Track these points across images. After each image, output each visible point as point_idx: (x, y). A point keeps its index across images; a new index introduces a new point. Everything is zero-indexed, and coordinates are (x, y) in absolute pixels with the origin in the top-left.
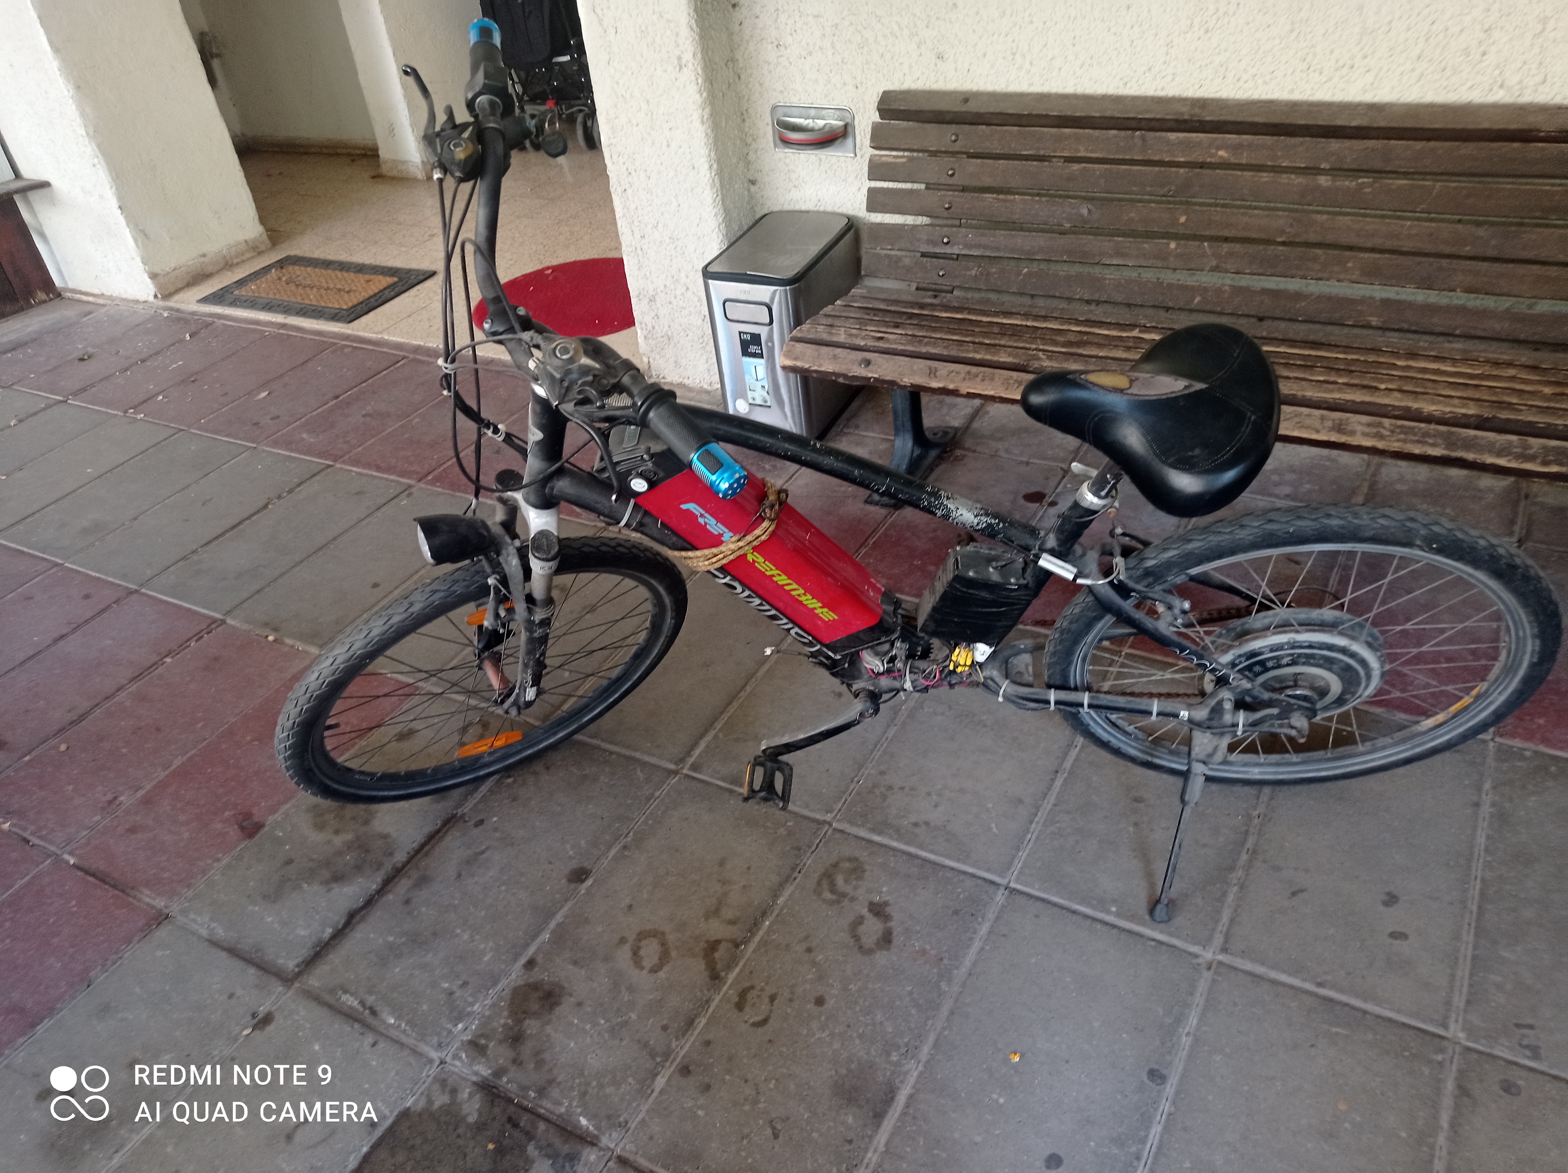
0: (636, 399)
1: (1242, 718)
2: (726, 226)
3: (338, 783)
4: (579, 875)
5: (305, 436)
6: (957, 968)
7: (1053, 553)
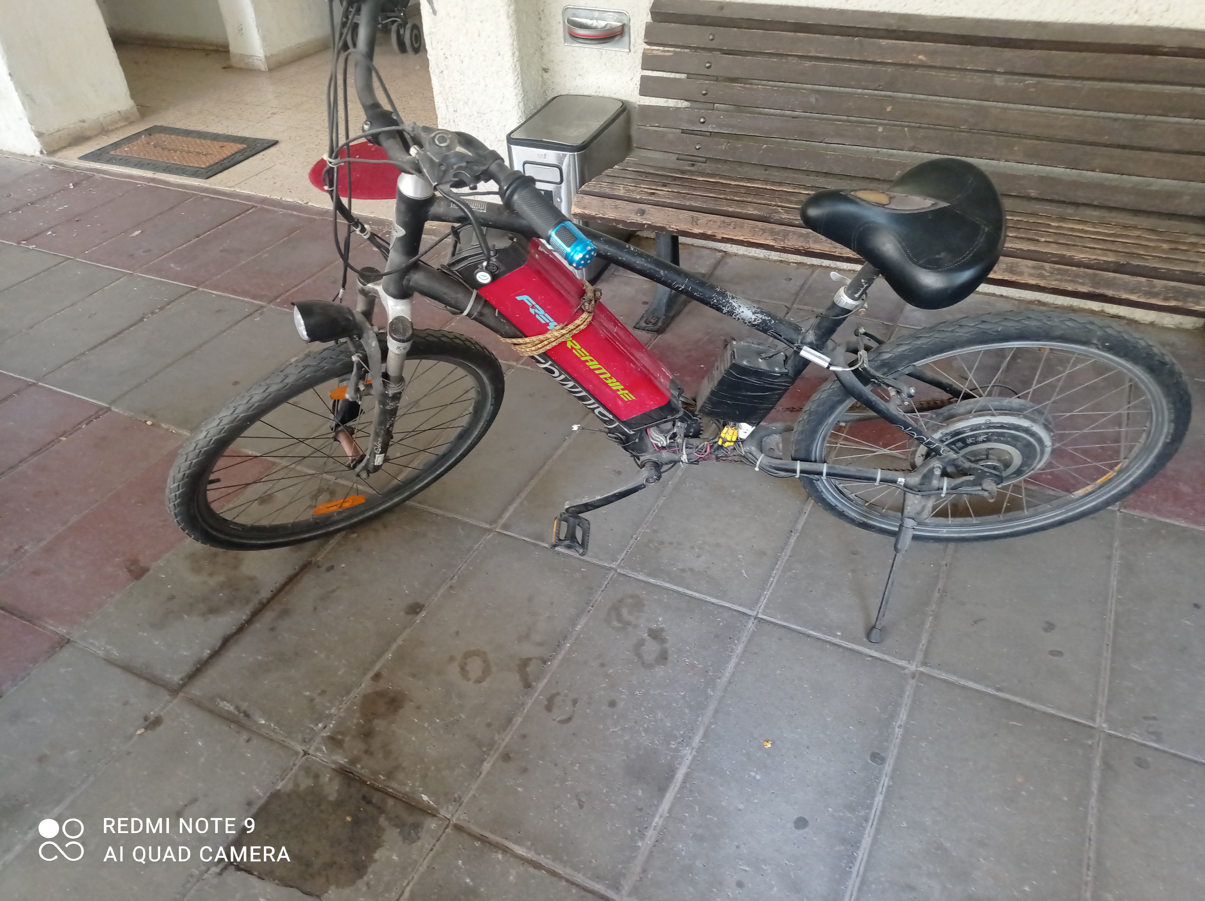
0: (502, 184)
1: (946, 483)
2: (524, 105)
3: (216, 530)
4: (415, 609)
6: (719, 678)
7: (812, 346)
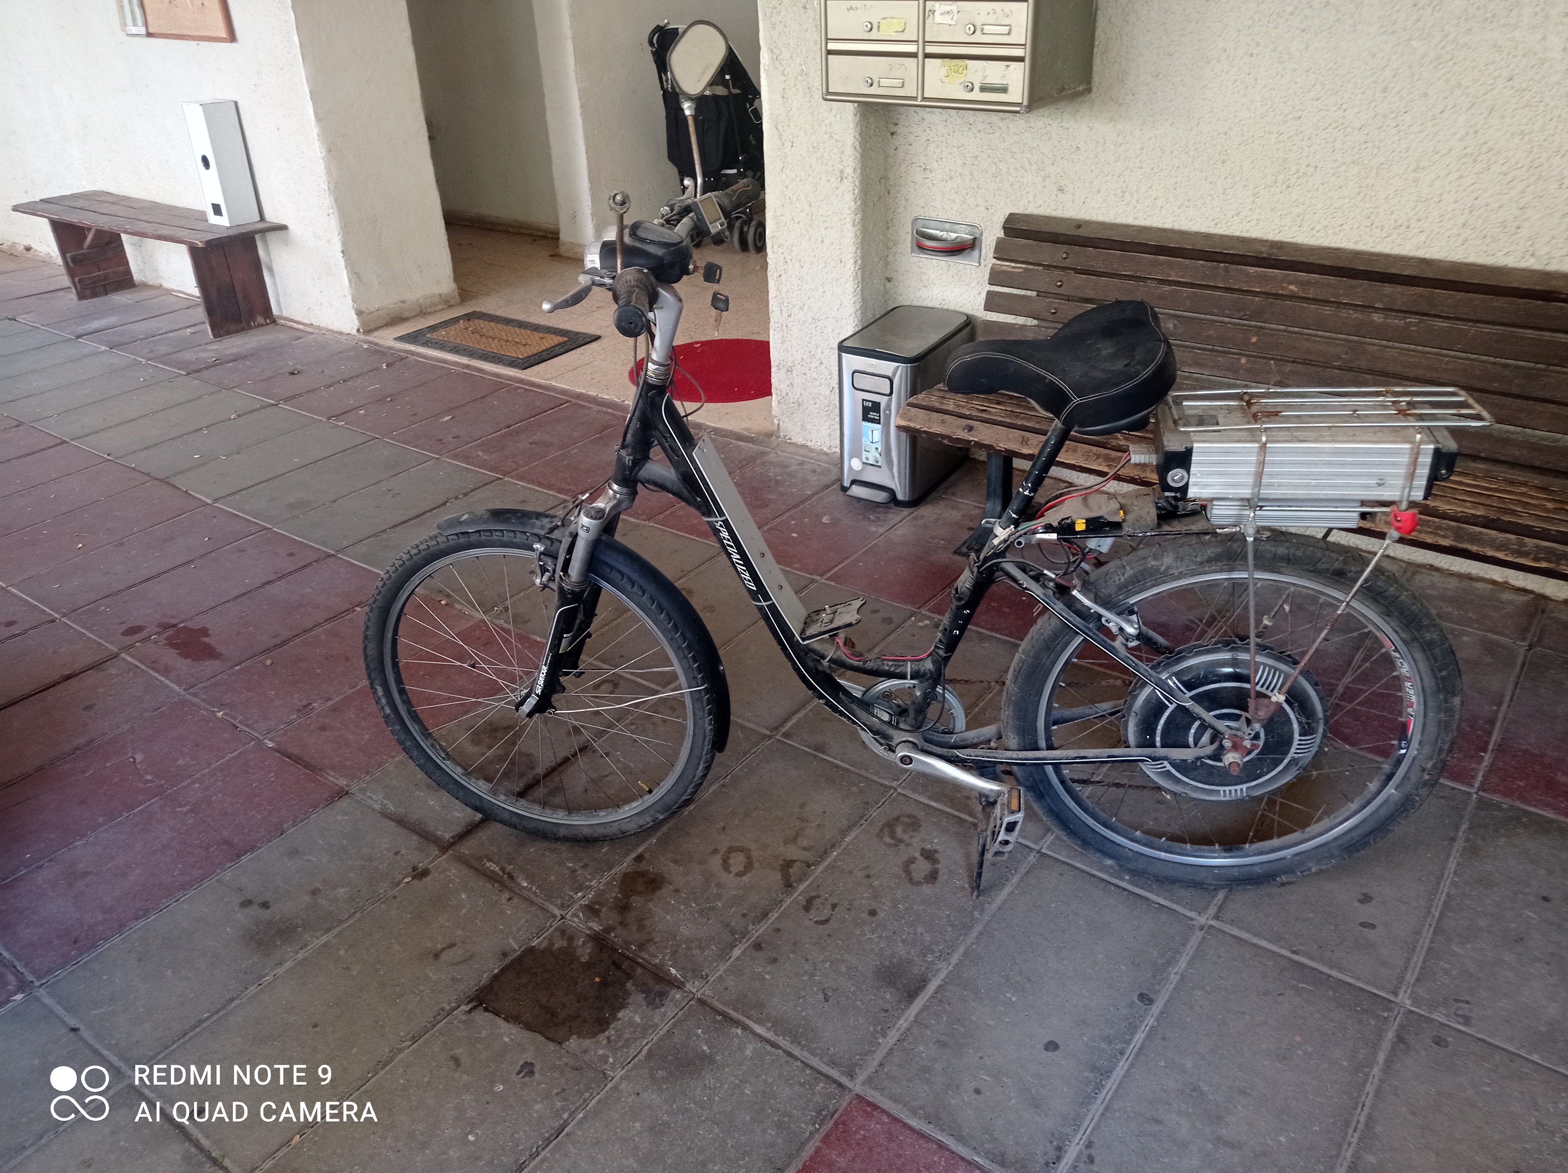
5: (480, 453)
